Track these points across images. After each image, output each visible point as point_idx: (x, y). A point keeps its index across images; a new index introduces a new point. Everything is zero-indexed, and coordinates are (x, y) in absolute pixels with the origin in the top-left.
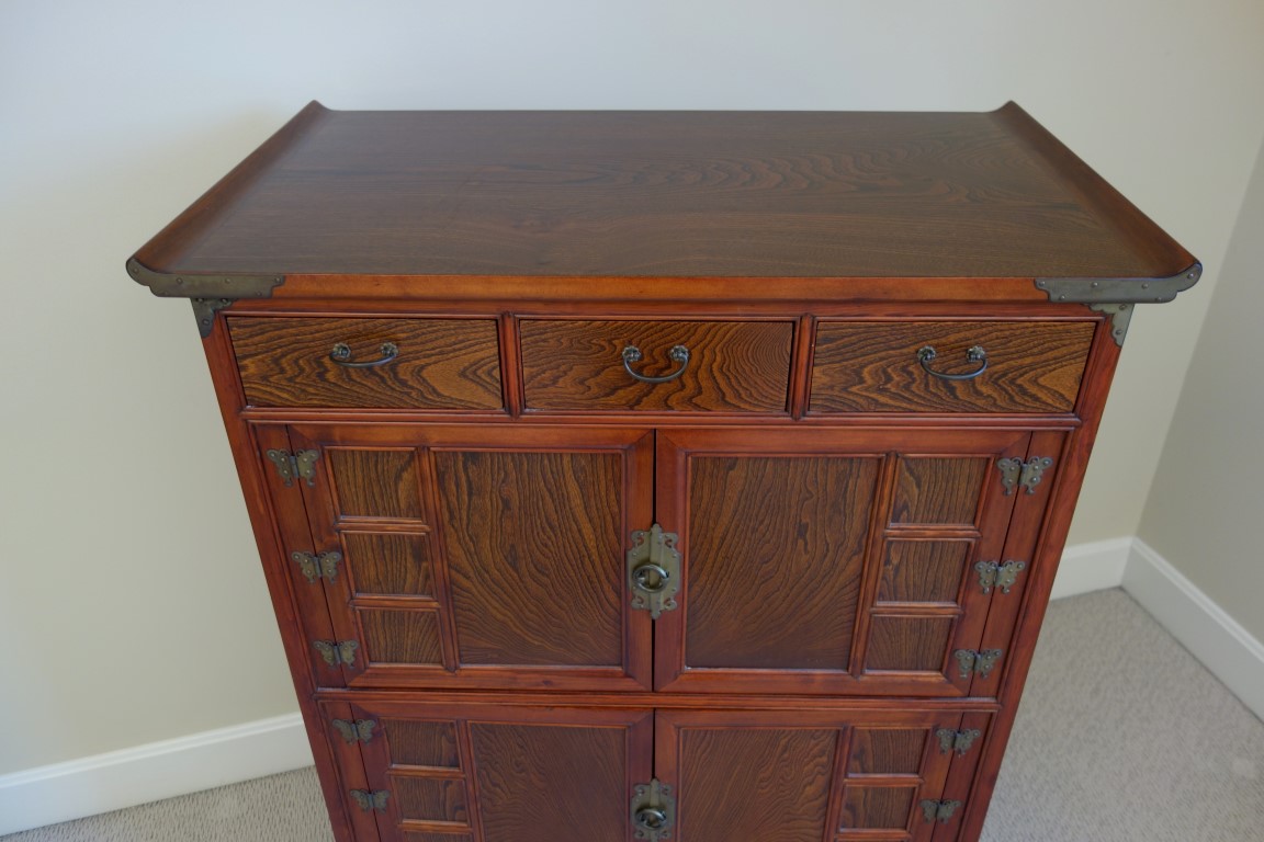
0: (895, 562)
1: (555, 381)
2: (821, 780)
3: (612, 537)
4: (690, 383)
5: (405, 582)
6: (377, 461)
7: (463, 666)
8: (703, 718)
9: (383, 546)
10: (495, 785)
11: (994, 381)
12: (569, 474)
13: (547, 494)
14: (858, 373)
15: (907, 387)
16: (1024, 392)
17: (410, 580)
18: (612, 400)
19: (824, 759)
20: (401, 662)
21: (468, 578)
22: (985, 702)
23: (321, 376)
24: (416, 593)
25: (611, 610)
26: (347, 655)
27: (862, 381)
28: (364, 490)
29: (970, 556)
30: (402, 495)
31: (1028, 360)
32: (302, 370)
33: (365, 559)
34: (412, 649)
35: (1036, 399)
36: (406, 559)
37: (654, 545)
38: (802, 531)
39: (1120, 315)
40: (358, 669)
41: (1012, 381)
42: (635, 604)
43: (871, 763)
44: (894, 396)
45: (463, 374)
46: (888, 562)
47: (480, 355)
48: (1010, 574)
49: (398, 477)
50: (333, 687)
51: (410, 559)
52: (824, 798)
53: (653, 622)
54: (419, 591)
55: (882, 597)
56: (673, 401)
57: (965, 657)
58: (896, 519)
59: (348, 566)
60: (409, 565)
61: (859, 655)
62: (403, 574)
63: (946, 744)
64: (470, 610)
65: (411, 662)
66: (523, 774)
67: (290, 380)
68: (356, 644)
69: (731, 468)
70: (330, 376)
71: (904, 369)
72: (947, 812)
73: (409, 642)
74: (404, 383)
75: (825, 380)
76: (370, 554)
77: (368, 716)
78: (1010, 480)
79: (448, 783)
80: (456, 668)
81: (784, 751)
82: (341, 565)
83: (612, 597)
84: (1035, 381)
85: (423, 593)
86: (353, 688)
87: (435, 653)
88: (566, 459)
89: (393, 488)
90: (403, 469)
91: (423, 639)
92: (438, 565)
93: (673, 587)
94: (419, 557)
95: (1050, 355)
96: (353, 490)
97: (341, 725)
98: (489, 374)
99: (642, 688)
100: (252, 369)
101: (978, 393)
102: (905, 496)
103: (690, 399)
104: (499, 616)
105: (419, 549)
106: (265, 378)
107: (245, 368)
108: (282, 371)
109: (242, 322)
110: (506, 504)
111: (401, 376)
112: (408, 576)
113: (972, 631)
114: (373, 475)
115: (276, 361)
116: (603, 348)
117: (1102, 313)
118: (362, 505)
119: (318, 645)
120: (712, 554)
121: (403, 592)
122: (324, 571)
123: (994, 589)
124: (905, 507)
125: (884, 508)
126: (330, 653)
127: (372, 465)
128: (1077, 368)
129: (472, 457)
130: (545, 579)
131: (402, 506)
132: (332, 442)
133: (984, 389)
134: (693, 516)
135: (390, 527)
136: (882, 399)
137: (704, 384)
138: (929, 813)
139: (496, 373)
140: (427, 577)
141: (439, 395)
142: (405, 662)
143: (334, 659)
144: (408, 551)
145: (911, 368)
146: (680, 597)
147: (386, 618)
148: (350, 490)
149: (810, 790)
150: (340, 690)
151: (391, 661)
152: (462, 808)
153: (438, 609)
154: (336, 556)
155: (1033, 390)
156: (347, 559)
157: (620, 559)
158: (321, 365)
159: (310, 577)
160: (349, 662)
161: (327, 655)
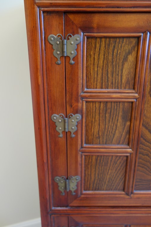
5: (114, 137)
6: (114, 47)
7: (135, 192)
9: (106, 111)
17: (117, 135)
20: (101, 190)
24: (118, 144)
28: (103, 69)
30: (125, 72)
33: (93, 120)
34: (109, 182)
36: (118, 120)
49: (125, 59)
50: (61, 207)
51: (120, 120)
54: (121, 142)
59: (84, 125)
60: (119, 124)
62: (114, 131)
64: (147, 155)
65: (106, 190)
68: (78, 178)
73: (108, 177)
76: (97, 117)
80: (132, 193)
82: (80, 124)
85: (123, 144)
86: (72, 207)
87: (121, 184)
89: (120, 68)
90: (130, 53)
91: (116, 175)
92: (137, 123)
96: (96, 69)
112: (117, 131)
114: (110, 58)
118: (99, 81)
119: (57, 179)
121: (111, 143)
122: (70, 128)
126: (63, 185)
127: (111, 48)
131: (123, 81)
132: (92, 29)
135: (114, 95)
142: (103, 190)
144: (121, 114)
147: (98, 161)
148: (94, 69)
150: (64, 208)
151: (95, 190)
153: (131, 154)
154: (78, 116)
156: (84, 120)
159: (60, 132)
160: (73, 190)
161: (61, 185)
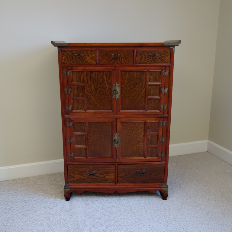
0: (150, 89)
1: (103, 59)
2: (143, 133)
3: (110, 86)
4: (121, 59)
8: (124, 119)
9: (78, 88)
10: (91, 136)
11: (159, 59)
12: (104, 75)
13: (101, 78)
14: (142, 58)
15: (148, 60)
16: (163, 60)
17: (81, 94)
18: (110, 62)
19: (143, 129)
21: (89, 93)
22: (166, 115)
23: (72, 59)
25: (110, 99)
26: (70, 108)
27: (143, 59)
28: (76, 78)
29: (160, 87)
31: (163, 56)
32: (70, 58)
34: (80, 107)
35: (165, 61)
37: (116, 86)
38: (137, 84)
39: (173, 49)
40: (71, 112)
41: (162, 59)
42: (113, 97)
43: (150, 130)
44: (147, 61)
45: (91, 59)
46: (149, 89)
47: (94, 56)
48: (166, 90)
49: (81, 76)
50: (67, 115)
51: (81, 90)
52: (143, 138)
53: (116, 100)
55: (149, 96)
56: (118, 62)
57: (162, 106)
58: (149, 82)
61: (146, 107)
63: (161, 124)
64: (89, 100)
66: (95, 134)
67: (68, 60)
69: (126, 73)
70: (74, 59)
71: (148, 57)
72: (163, 140)
74: (83, 60)
75: (138, 59)
76: (75, 89)
77: (72, 121)
78: (164, 74)
79: (83, 136)
80: (86, 111)
81: (137, 127)
82: (71, 91)
83: (110, 96)
84: (164, 59)
85: (82, 96)
86: (70, 115)
87: (83, 108)
88: (104, 72)
89: (80, 78)
90: (82, 74)
91: (82, 105)
92: (85, 91)
93: (119, 94)
94: (83, 90)
95: (166, 55)
97: (67, 123)
98: (95, 58)
99: (114, 114)
100: (64, 58)
101: (158, 61)
102: (150, 78)
103: (121, 62)
104: (94, 101)
105: (83, 88)
106: (65, 59)
107: (63, 58)
108: (68, 58)
109: (63, 51)
110: (96, 80)
111: (83, 59)
113: (162, 101)
114: (77, 76)
115: (67, 57)
116: (109, 54)
117: (171, 48)
118: (75, 81)
120: (124, 88)
121: (80, 96)
122: (69, 92)
123: (164, 93)
124: (150, 80)
125: (147, 79)
127: (77, 74)
128: (169, 57)
129: (91, 72)
130: (100, 93)
131: (81, 81)
132: (73, 70)
133: (158, 60)
134: (122, 81)
135: (79, 84)
136: (146, 62)
137: (123, 60)
138: (161, 140)
139: (96, 58)
140: (83, 93)
141: (88, 62)
142: (79, 110)
143: (68, 109)
144: (81, 88)
145: (149, 57)
146: (120, 96)
147: (77, 101)
148: (74, 78)
149: (141, 136)
151: (76, 110)
152: (85, 142)
153: (85, 99)
154: (71, 89)
155: (164, 60)
157: (111, 89)
158: (73, 57)
161: (67, 108)
